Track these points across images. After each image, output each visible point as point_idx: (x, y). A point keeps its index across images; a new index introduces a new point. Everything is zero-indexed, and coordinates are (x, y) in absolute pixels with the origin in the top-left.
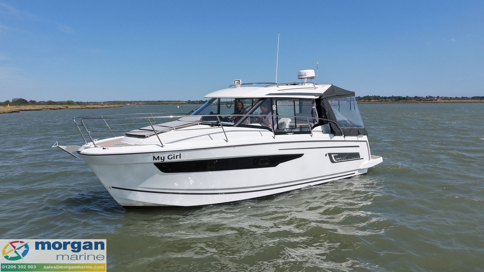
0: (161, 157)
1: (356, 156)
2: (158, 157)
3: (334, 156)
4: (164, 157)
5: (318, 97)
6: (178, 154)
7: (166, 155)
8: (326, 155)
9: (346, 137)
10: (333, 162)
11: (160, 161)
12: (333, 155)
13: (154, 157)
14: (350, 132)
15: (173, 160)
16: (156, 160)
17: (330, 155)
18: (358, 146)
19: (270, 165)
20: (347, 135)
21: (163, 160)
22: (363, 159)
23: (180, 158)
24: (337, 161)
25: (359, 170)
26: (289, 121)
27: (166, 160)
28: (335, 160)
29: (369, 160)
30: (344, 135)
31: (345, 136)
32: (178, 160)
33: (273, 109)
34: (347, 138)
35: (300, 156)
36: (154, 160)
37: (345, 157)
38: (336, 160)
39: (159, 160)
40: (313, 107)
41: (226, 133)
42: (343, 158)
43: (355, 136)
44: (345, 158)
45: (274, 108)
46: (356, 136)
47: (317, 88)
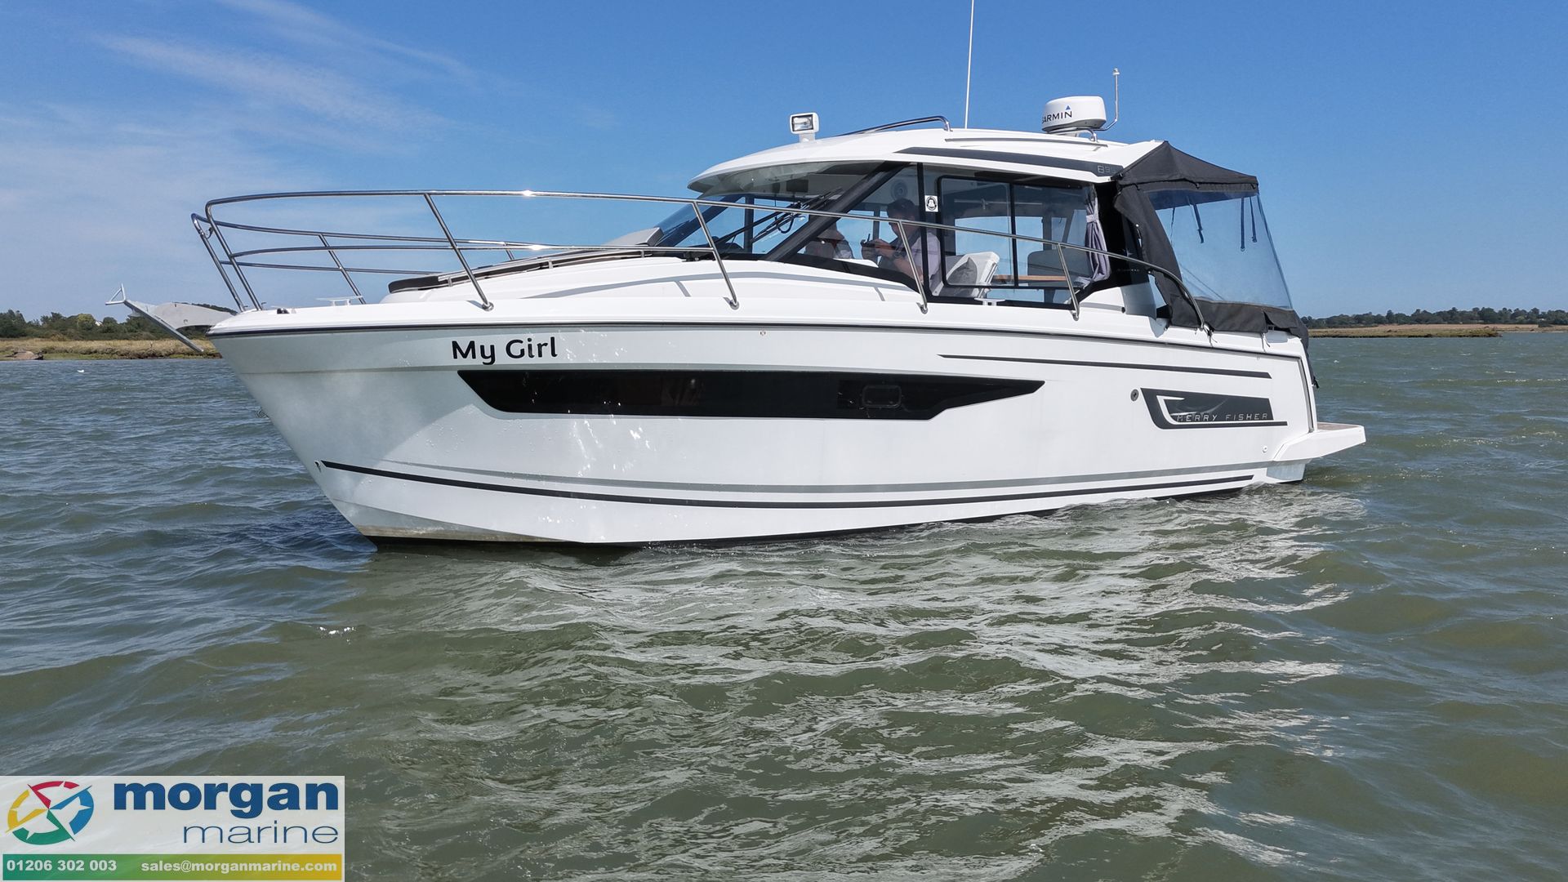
0: (482, 348)
1: (1256, 411)
2: (472, 345)
3: (1165, 401)
4: (492, 347)
5: (1106, 179)
6: (544, 337)
7: (500, 340)
8: (1134, 395)
9: (1215, 335)
10: (1161, 423)
11: (476, 362)
12: (1161, 399)
13: (455, 345)
14: (1231, 316)
15: (526, 362)
16: (465, 356)
17: (1150, 396)
18: (1266, 375)
19: (906, 410)
20: (1220, 328)
21: (489, 360)
22: (1285, 424)
23: (554, 355)
24: (1180, 421)
25: (1271, 465)
26: (990, 263)
27: (503, 361)
28: (1172, 417)
29: (1310, 431)
30: (1206, 327)
31: (1211, 328)
32: (546, 361)
33: (927, 210)
34: (1221, 339)
35: (1030, 387)
36: (455, 357)
37: (1212, 410)
38: (1174, 418)
39: (474, 357)
40: (1089, 218)
41: (732, 280)
42: (1202, 413)
43: (1251, 334)
44: (1214, 413)
45: (931, 204)
46: (1259, 335)
47: (1102, 147)
